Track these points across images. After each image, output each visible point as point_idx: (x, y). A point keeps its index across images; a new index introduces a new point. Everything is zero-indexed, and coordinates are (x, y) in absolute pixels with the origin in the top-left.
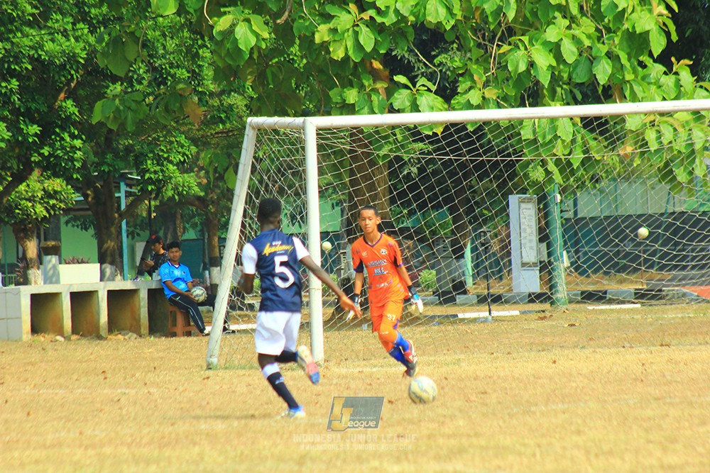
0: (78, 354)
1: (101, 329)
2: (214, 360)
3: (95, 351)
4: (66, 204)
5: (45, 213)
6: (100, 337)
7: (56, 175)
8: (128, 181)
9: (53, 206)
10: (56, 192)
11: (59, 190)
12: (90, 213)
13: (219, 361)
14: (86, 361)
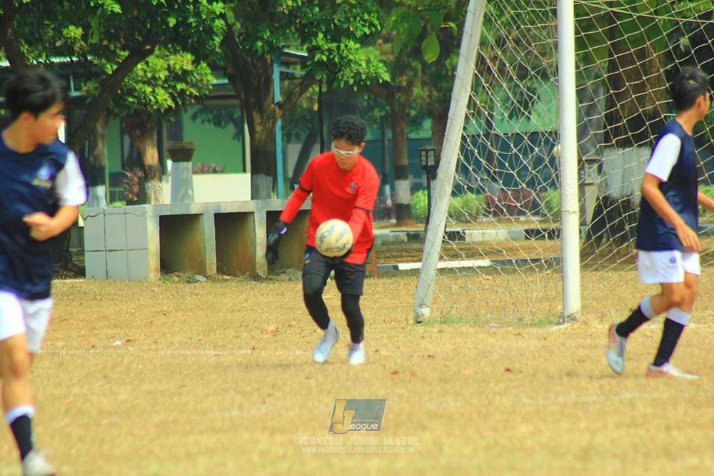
0: (226, 300)
1: (258, 266)
2: (426, 312)
3: (251, 297)
4: (199, 89)
5: (170, 102)
6: (256, 277)
7: (186, 49)
8: (284, 58)
9: (183, 92)
10: (185, 72)
11: (190, 69)
12: (236, 102)
13: (432, 312)
14: (239, 311)
